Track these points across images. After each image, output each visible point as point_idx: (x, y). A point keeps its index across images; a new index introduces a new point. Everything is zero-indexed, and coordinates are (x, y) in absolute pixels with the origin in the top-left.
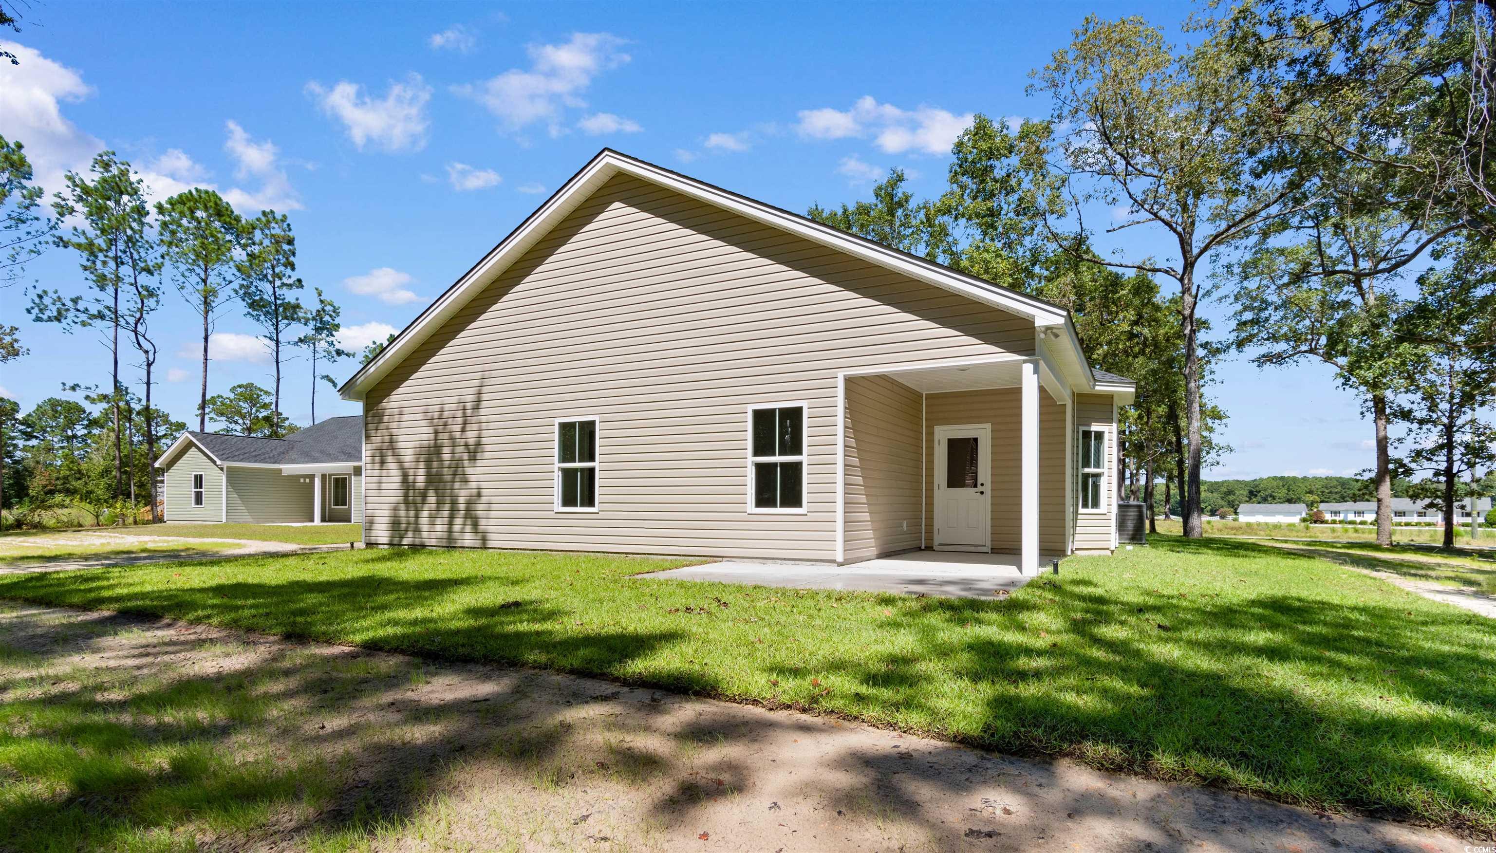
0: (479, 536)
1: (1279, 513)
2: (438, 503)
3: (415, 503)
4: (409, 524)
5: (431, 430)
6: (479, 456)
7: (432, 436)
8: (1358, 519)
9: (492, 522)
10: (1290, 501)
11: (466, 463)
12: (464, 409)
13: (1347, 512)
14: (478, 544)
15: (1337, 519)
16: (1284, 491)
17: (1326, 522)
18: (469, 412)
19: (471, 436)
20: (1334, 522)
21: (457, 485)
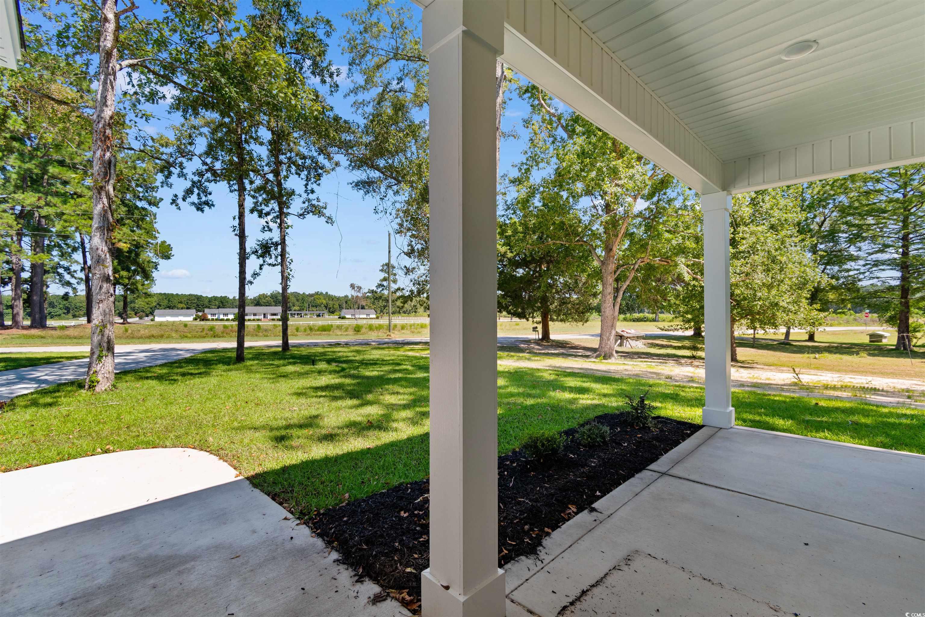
1: (181, 315)
8: (225, 318)
10: (170, 307)
13: (219, 314)
15: (214, 318)
16: (166, 302)
17: (208, 320)
20: (213, 320)
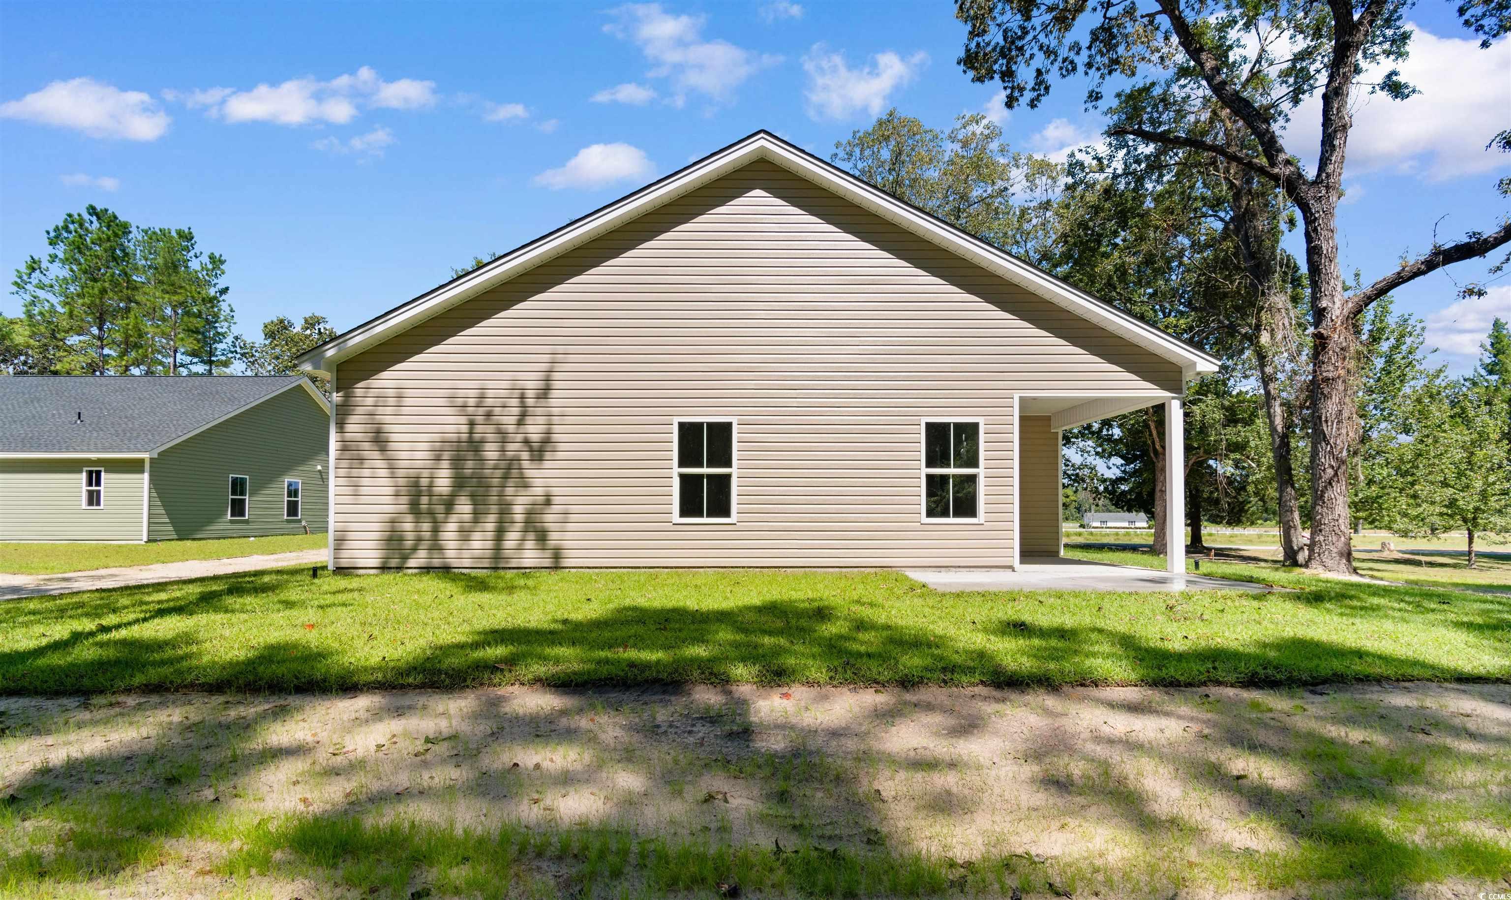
0: (548, 553)
2: (475, 513)
3: (431, 513)
4: (419, 540)
5: (463, 420)
6: (548, 455)
7: (465, 428)
9: (568, 535)
11: (526, 464)
12: (522, 397)
14: (547, 563)
18: (530, 402)
19: (534, 430)
21: (509, 491)
